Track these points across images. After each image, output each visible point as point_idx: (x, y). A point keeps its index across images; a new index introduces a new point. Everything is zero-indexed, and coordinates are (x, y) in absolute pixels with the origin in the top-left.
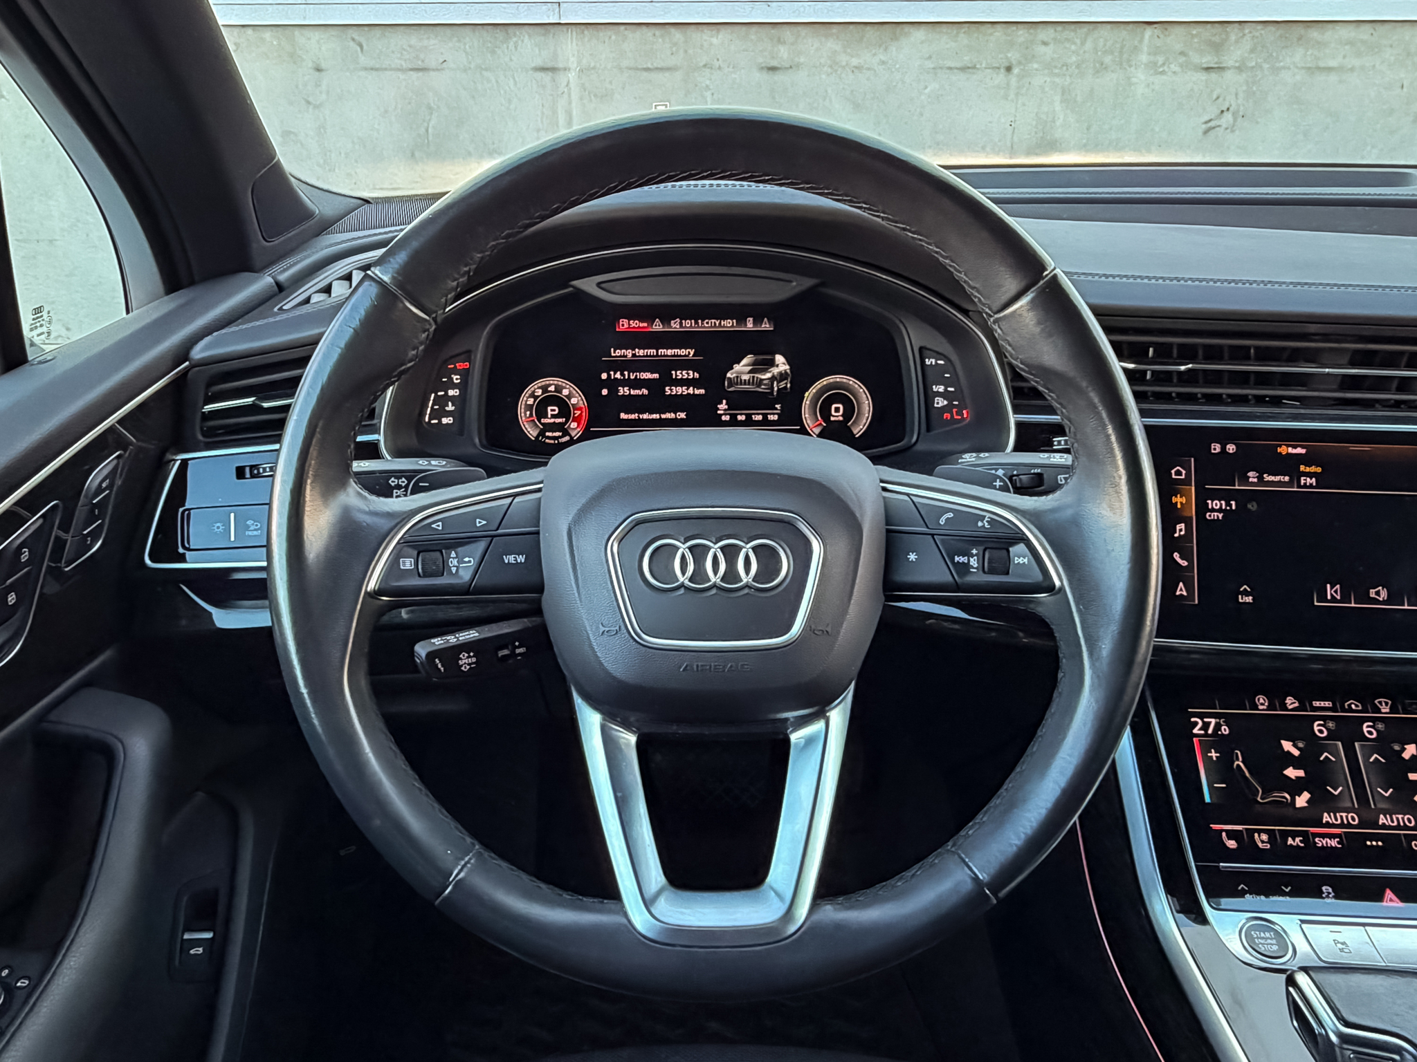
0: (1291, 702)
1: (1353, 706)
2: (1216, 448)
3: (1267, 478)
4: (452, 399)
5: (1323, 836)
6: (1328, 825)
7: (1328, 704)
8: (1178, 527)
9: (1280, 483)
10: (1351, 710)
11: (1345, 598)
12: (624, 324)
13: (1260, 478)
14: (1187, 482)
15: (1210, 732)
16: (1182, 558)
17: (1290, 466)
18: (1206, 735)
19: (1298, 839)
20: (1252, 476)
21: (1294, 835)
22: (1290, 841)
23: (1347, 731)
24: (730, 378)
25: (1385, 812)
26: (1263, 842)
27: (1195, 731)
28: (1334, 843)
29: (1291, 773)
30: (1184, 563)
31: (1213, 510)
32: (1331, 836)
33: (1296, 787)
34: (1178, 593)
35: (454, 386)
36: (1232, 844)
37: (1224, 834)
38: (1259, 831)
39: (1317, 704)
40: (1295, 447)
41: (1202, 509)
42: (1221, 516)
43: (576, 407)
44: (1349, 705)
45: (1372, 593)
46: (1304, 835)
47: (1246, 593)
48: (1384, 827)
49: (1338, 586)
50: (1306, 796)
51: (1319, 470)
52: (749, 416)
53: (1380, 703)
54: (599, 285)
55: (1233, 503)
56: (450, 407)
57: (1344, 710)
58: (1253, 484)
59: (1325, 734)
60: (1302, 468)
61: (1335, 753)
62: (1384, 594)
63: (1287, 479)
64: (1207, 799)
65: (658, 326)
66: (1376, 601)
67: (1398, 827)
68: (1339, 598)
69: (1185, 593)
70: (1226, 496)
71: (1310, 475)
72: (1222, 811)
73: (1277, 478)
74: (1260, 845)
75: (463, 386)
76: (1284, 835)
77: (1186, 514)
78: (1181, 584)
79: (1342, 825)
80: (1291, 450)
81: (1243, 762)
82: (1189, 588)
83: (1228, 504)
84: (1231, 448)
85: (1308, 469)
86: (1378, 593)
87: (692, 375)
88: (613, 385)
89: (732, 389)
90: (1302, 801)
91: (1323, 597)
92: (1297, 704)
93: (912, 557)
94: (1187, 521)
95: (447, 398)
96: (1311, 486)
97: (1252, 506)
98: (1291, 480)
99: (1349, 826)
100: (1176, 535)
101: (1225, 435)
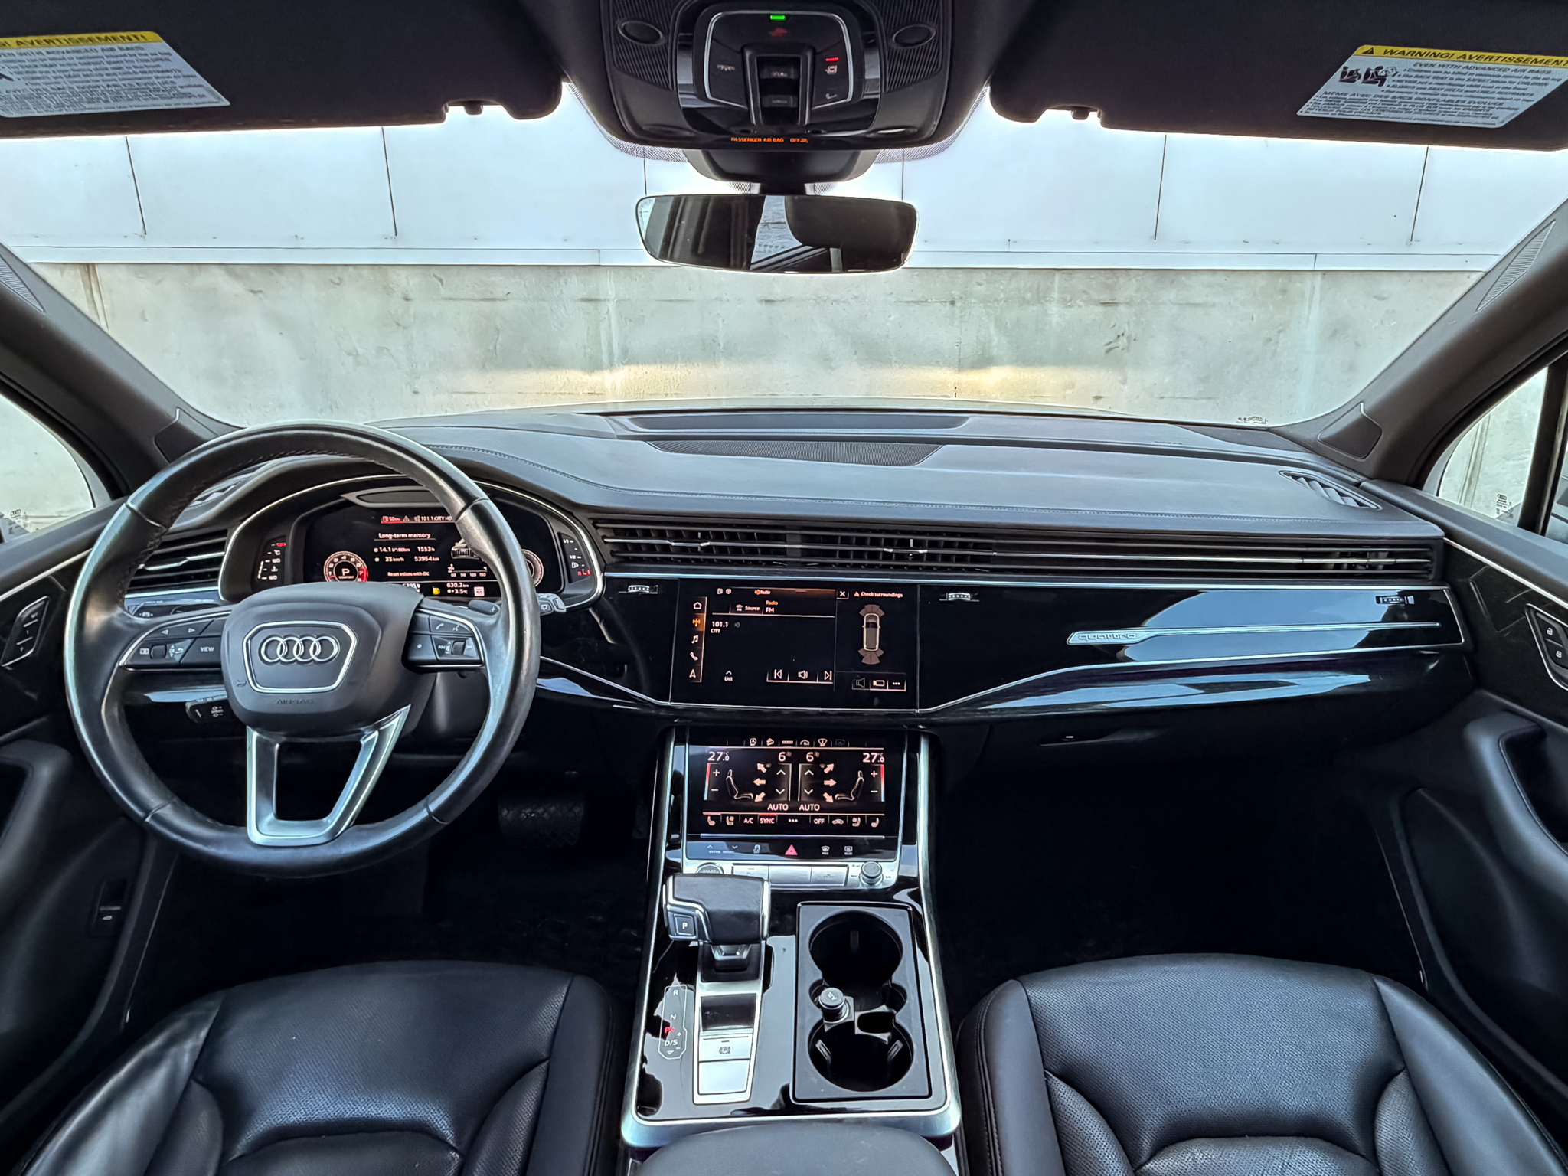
0: (770, 741)
1: (805, 744)
2: (720, 591)
3: (747, 608)
4: (276, 565)
5: (765, 817)
6: (770, 811)
7: (791, 742)
8: (695, 637)
9: (754, 612)
10: (803, 745)
11: (784, 678)
12: (386, 519)
13: (743, 608)
14: (701, 611)
15: (718, 759)
16: (695, 655)
17: (761, 601)
18: (715, 761)
19: (750, 819)
20: (739, 607)
21: (748, 817)
22: (746, 821)
23: (797, 757)
24: (454, 552)
25: (804, 803)
26: (730, 821)
27: (710, 759)
28: (770, 821)
29: (758, 782)
30: (696, 659)
31: (715, 627)
32: (769, 817)
33: (757, 790)
34: (691, 676)
35: (277, 557)
36: (712, 823)
37: (709, 818)
38: (729, 816)
39: (784, 742)
40: (764, 590)
41: (709, 626)
42: (719, 630)
43: (360, 569)
44: (803, 743)
45: (800, 676)
46: (755, 817)
47: (729, 675)
48: (802, 811)
49: (781, 671)
50: (763, 794)
51: (777, 603)
52: (468, 574)
53: (821, 741)
54: (358, 497)
55: (727, 623)
56: (274, 569)
57: (799, 746)
58: (739, 612)
59: (784, 759)
60: (767, 602)
61: (787, 771)
62: (806, 675)
63: (758, 609)
64: (706, 798)
65: (406, 520)
66: (801, 679)
67: (810, 811)
68: (780, 677)
69: (694, 676)
70: (723, 619)
71: (771, 606)
72: (711, 806)
73: (755, 608)
74: (728, 823)
75: (282, 557)
76: (743, 817)
77: (700, 630)
78: (693, 671)
79: (778, 811)
80: (762, 592)
81: (733, 777)
82: (697, 673)
83: (724, 624)
84: (729, 591)
85: (770, 603)
86: (802, 675)
87: (430, 549)
88: (382, 555)
89: (455, 558)
90: (759, 798)
91: (772, 678)
92: (773, 743)
93: (419, 646)
94: (700, 634)
95: (272, 564)
96: (771, 613)
97: (737, 625)
98: (761, 609)
99: (783, 811)
100: (693, 642)
101: (725, 584)
